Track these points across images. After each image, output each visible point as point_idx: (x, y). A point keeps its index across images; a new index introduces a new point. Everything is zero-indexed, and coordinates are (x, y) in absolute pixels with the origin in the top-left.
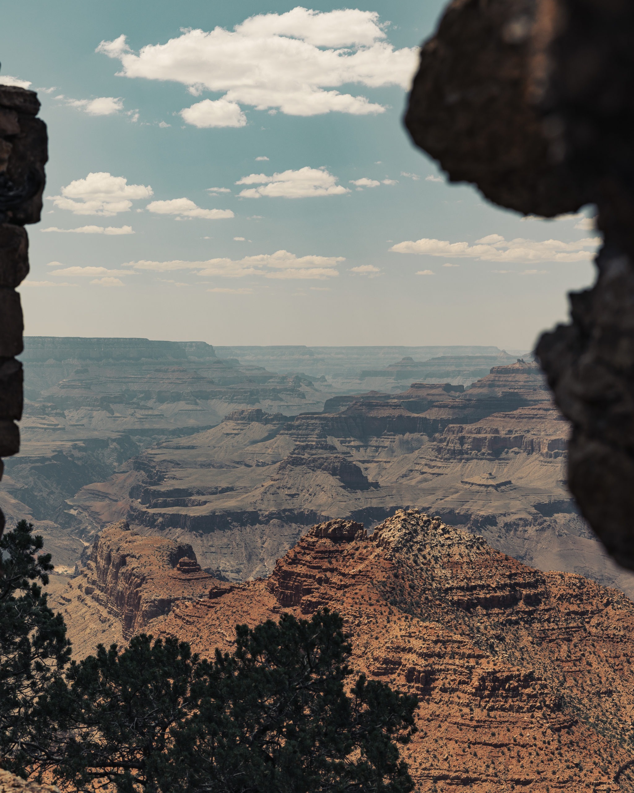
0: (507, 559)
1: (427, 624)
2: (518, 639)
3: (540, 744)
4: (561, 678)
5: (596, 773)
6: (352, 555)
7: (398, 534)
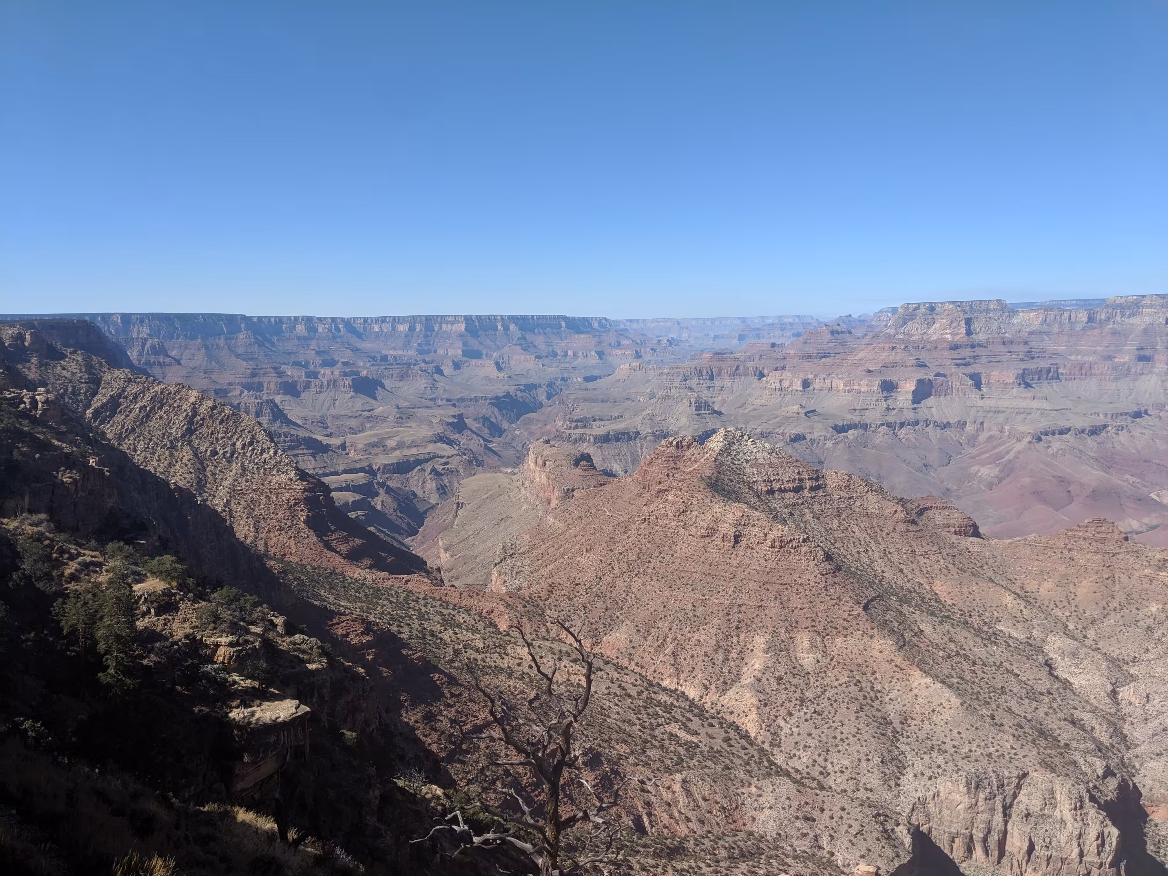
0: (797, 461)
1: (737, 504)
2: (803, 515)
3: (812, 584)
4: (832, 541)
5: (851, 604)
6: (690, 459)
7: (720, 445)
